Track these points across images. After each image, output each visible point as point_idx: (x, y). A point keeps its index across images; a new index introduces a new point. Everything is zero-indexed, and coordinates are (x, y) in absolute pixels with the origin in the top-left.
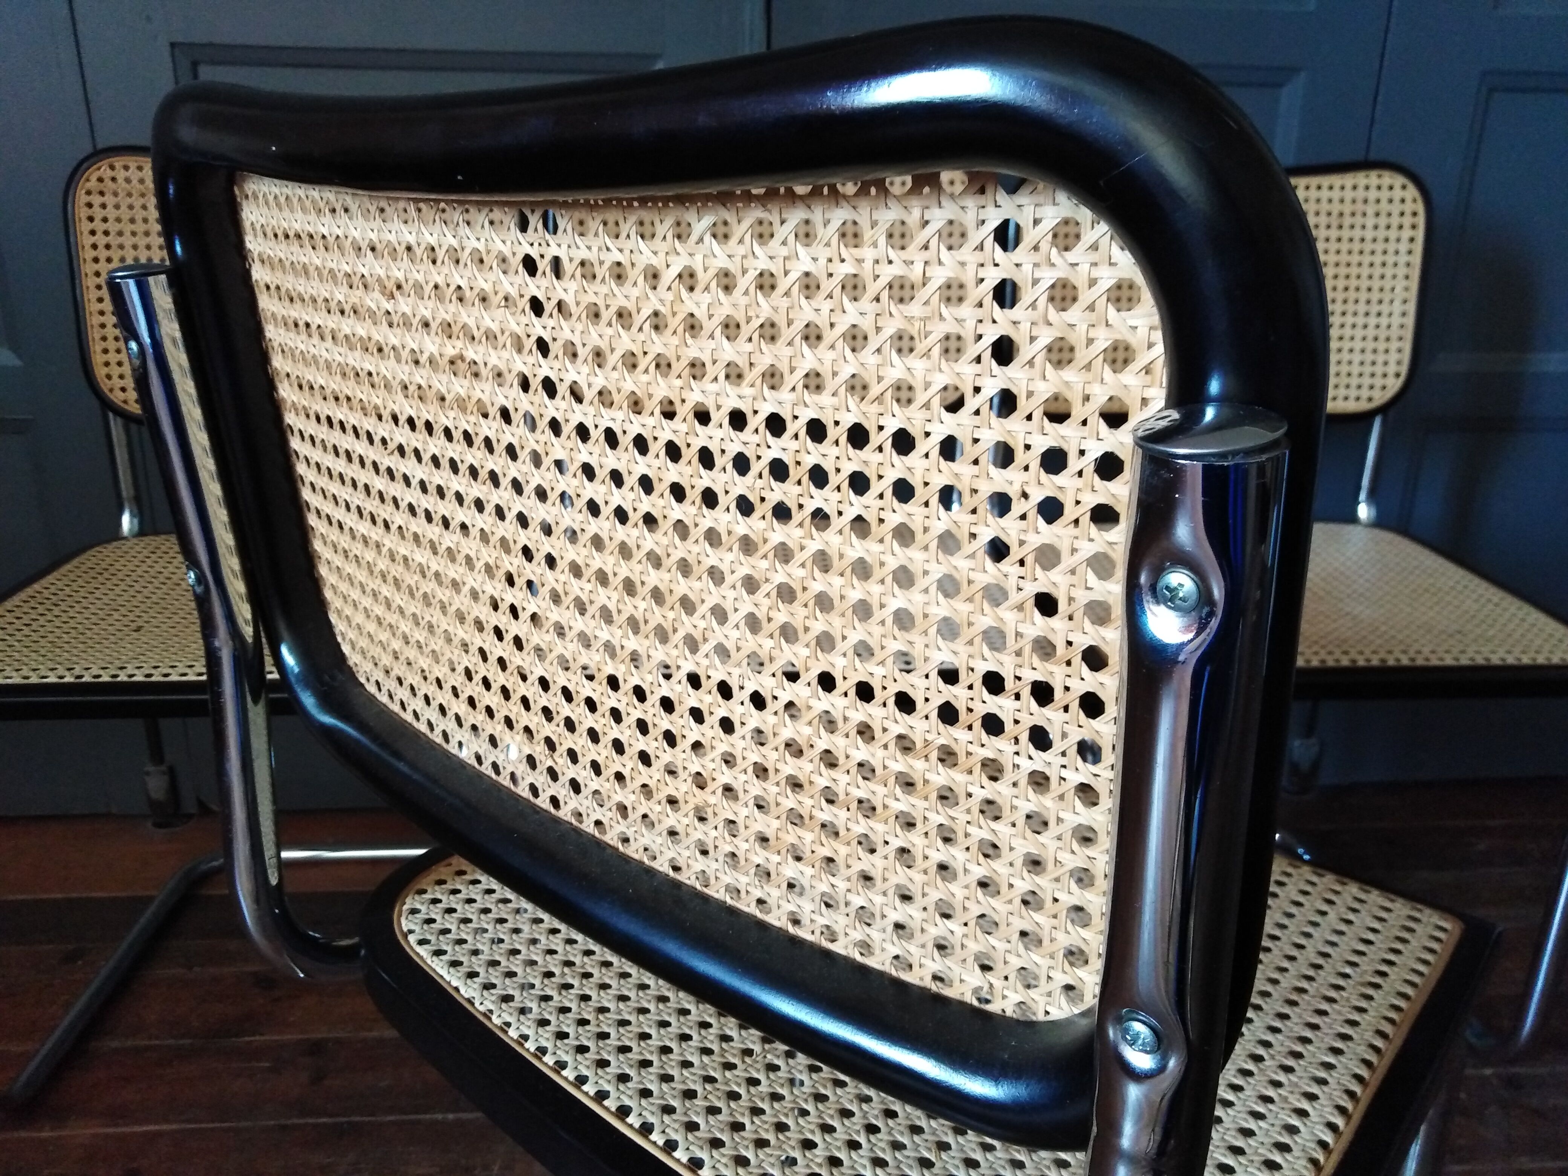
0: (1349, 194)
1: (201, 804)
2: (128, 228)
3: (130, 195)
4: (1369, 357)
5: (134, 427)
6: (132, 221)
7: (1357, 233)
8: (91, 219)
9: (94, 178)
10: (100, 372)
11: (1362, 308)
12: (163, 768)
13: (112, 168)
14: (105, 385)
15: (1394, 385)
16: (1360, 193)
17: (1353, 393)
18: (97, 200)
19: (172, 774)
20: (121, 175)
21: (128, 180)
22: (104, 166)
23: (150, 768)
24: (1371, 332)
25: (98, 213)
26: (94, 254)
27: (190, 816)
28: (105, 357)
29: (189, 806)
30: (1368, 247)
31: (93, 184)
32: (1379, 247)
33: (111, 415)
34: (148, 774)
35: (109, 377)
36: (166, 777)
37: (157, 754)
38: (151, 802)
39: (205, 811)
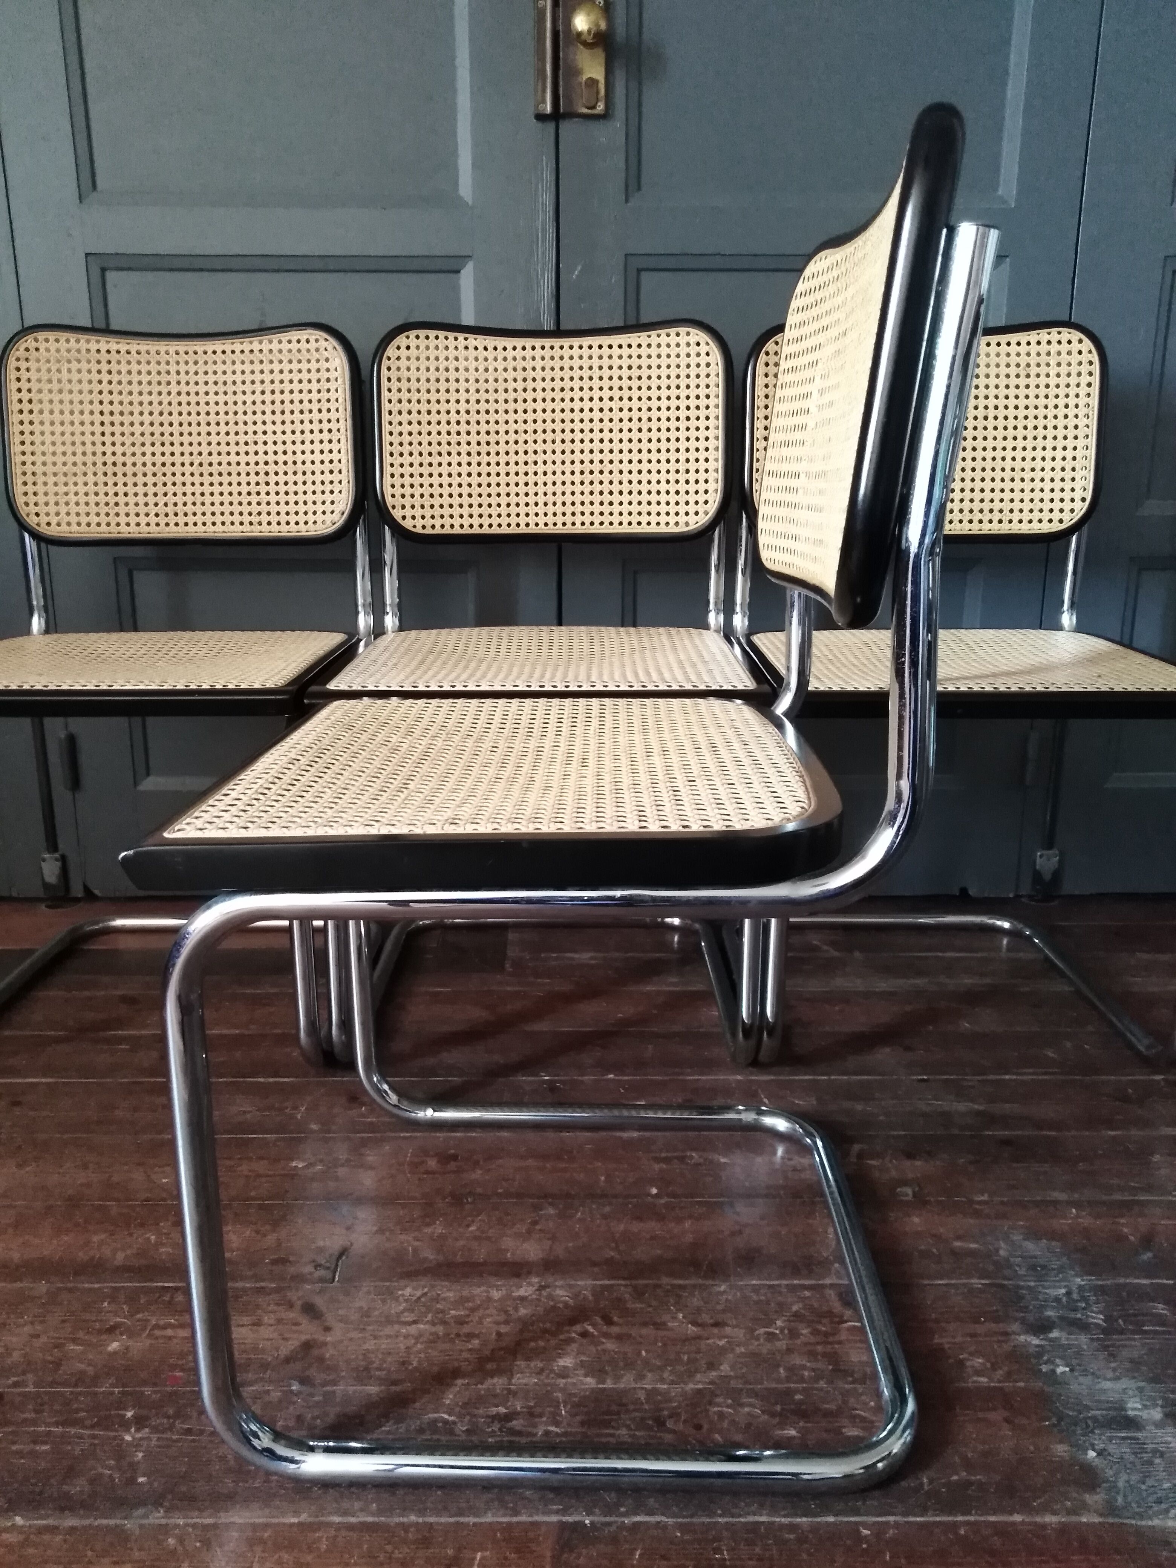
0: (1034, 348)
1: (87, 890)
2: (46, 387)
3: (48, 361)
4: (1058, 485)
5: (43, 545)
6: (50, 381)
7: (1043, 380)
8: (19, 380)
9: (22, 349)
10: (20, 500)
11: (1049, 443)
12: (57, 855)
13: (36, 340)
14: (23, 511)
15: (1081, 509)
16: (1044, 347)
17: (1046, 516)
18: (23, 365)
19: (63, 859)
20: (42, 346)
21: (48, 350)
22: (30, 338)
23: (47, 856)
24: (1058, 464)
25: (24, 376)
26: (19, 406)
27: (77, 900)
28: (25, 489)
29: (77, 891)
30: (1052, 391)
31: (21, 353)
32: (1062, 392)
33: (26, 535)
34: (44, 860)
35: (27, 504)
36: (59, 864)
37: (53, 846)
38: (46, 886)
39: (89, 896)
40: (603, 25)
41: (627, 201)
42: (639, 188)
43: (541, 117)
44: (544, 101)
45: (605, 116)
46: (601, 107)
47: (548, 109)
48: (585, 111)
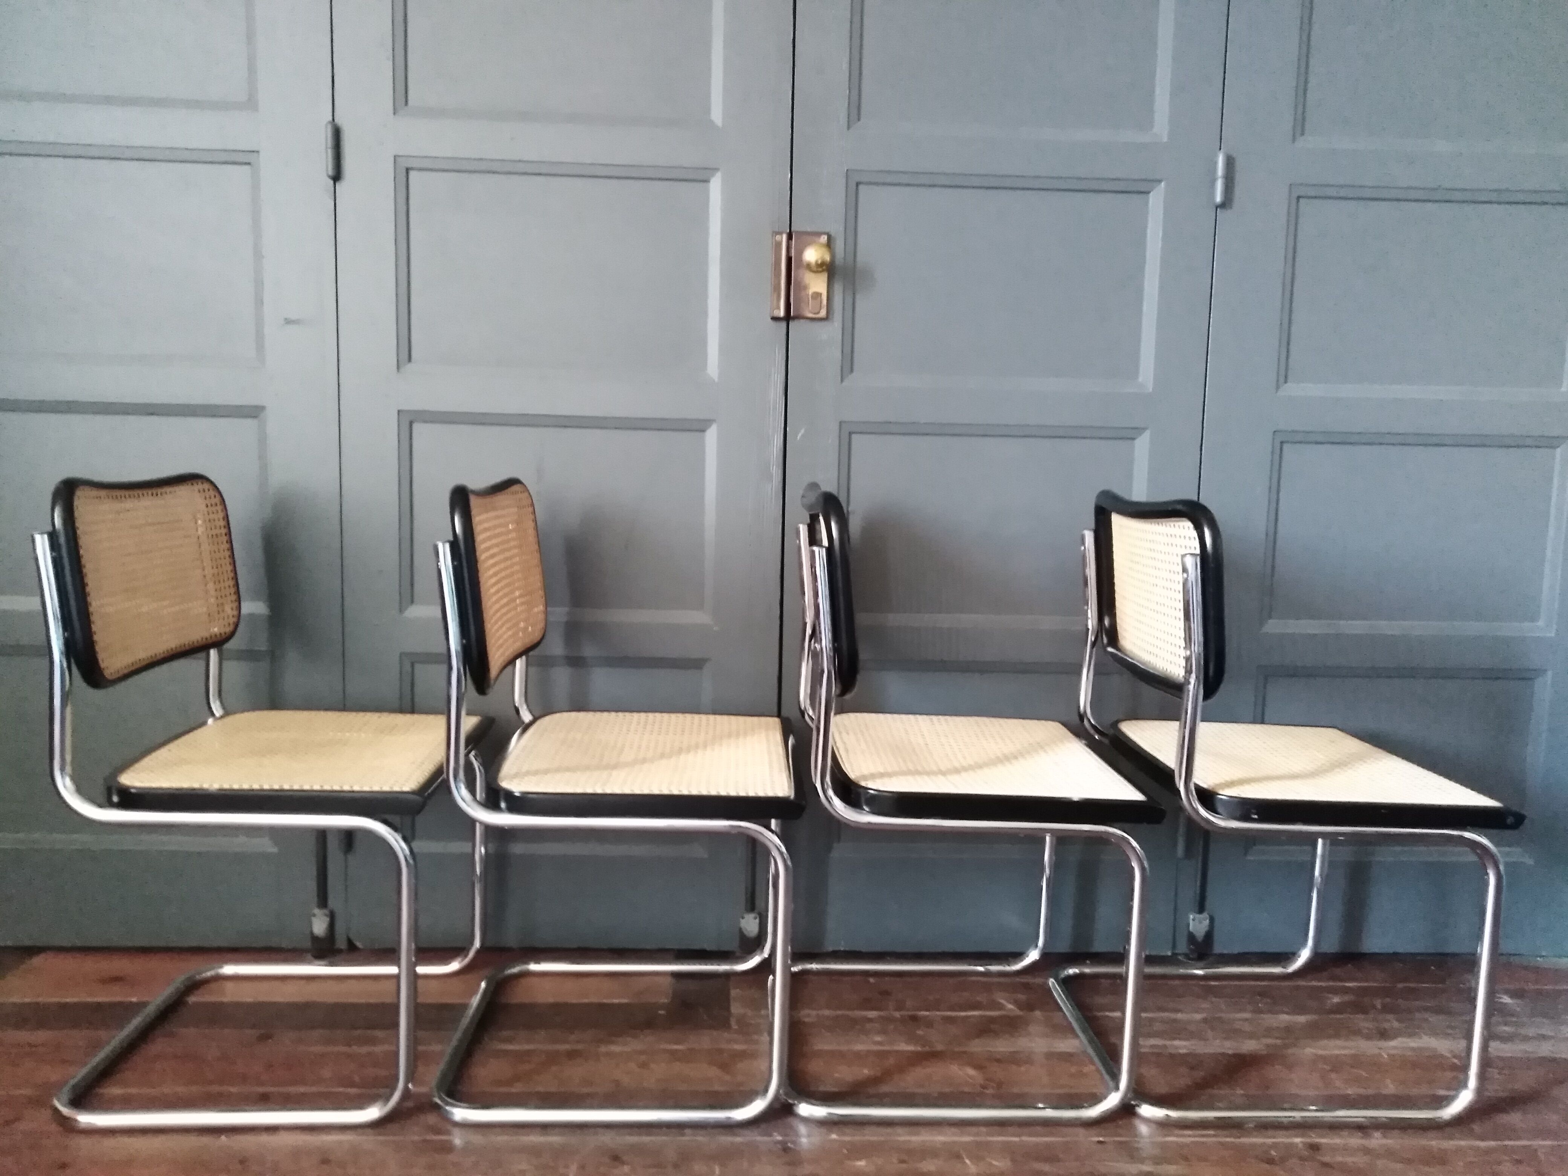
1: (349, 942)
12: (326, 911)
23: (317, 911)
27: (340, 951)
29: (341, 944)
34: (314, 915)
36: (328, 919)
37: (323, 901)
38: (315, 939)
39: (352, 947)
40: (828, 258)
41: (842, 381)
42: (852, 371)
43: (775, 319)
44: (779, 308)
45: (826, 319)
46: (823, 313)
47: (782, 313)
48: (810, 315)
